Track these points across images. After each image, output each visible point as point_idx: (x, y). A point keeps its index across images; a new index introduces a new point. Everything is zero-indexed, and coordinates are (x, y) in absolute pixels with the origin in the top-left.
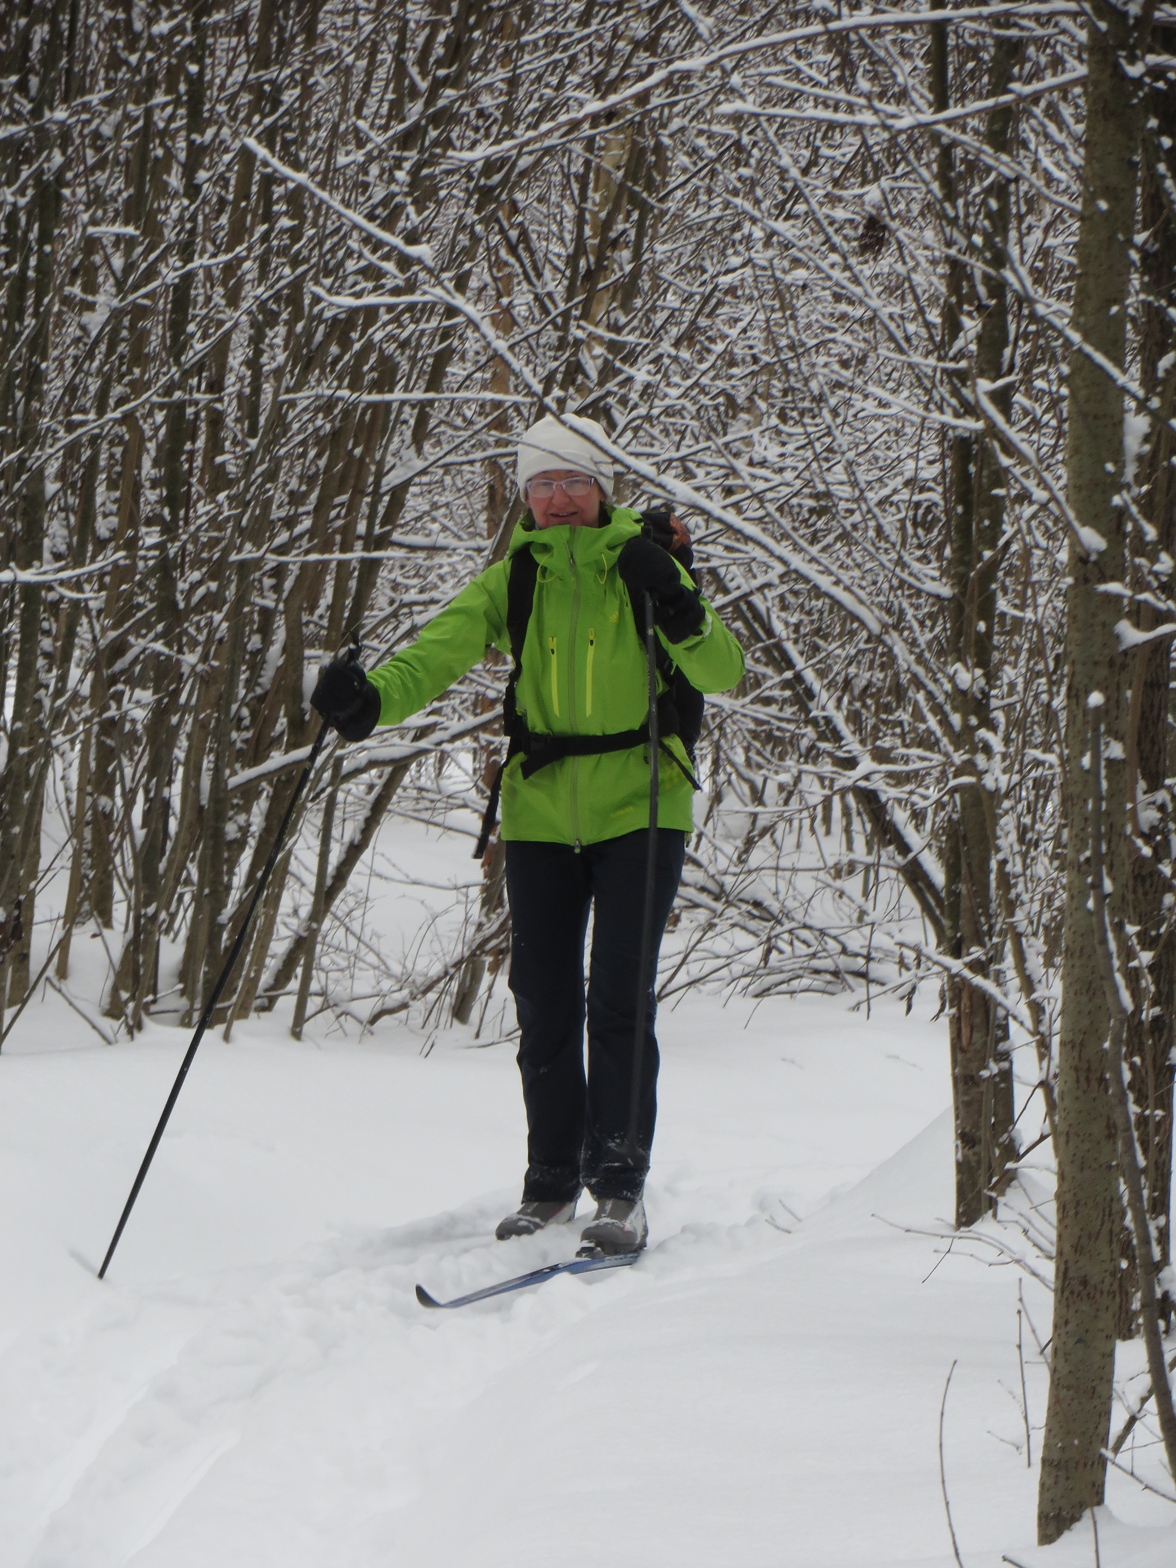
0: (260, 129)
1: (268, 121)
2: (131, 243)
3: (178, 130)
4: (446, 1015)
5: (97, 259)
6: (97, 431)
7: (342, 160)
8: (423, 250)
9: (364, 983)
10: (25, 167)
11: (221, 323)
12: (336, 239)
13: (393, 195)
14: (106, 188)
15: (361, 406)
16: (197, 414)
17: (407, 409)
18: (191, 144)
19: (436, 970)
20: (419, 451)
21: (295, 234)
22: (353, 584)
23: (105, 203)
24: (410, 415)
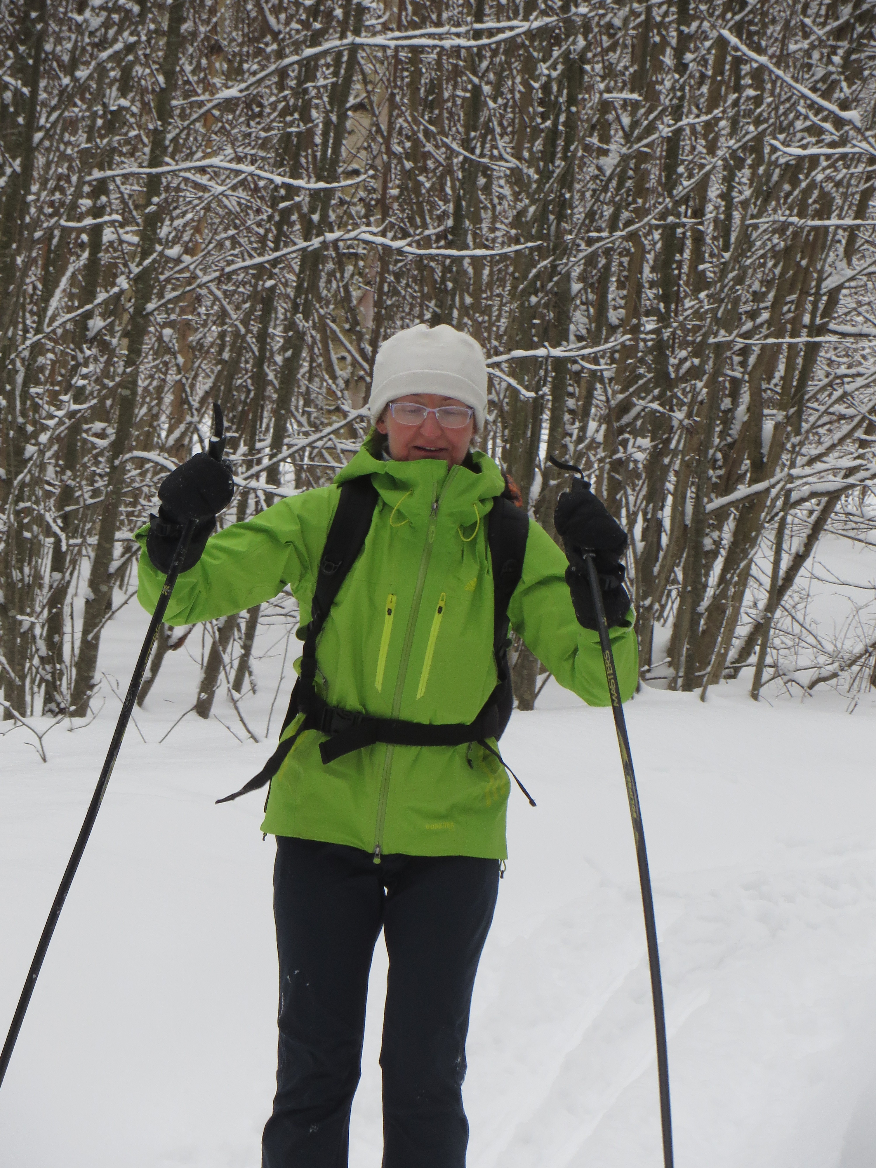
0: (732, 23)
1: (738, 17)
2: (635, 106)
3: (670, 23)
4: (866, 683)
5: (611, 117)
6: (610, 245)
7: (792, 47)
8: (853, 115)
9: (805, 658)
10: (556, 48)
11: (702, 166)
12: (788, 105)
13: (830, 73)
14: (617, 64)
15: (808, 228)
16: (684, 233)
17: (840, 232)
18: (680, 33)
19: (859, 648)
20: (849, 263)
21: (758, 101)
22: (800, 361)
23: (616, 76)
24: (842, 235)
